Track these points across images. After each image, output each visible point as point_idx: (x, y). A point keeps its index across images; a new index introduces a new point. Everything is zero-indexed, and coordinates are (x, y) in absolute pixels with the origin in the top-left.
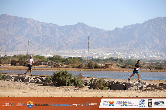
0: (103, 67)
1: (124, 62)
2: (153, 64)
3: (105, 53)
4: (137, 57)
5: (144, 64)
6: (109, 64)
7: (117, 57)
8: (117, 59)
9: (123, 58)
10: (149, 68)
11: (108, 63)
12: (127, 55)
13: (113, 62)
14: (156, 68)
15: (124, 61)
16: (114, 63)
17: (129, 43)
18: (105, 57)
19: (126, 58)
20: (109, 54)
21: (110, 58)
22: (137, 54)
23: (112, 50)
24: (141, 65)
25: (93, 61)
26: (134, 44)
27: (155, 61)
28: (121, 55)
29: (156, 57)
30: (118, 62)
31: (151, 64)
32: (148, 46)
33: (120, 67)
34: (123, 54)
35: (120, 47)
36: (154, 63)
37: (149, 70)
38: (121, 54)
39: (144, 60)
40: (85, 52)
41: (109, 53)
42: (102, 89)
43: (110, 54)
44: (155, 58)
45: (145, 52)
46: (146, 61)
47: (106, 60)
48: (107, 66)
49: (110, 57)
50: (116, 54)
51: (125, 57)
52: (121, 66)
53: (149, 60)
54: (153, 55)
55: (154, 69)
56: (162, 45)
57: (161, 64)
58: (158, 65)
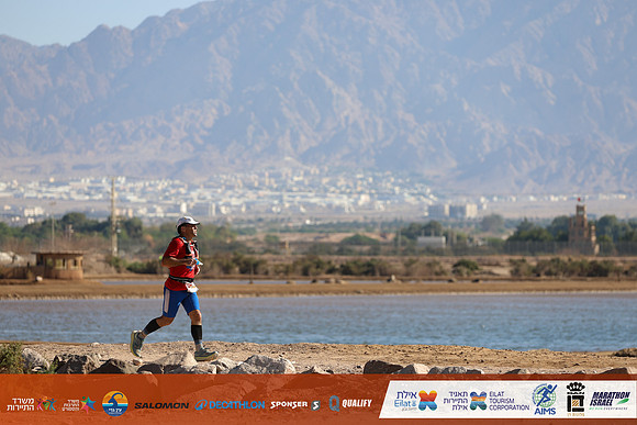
0: (21, 274)
1: (149, 238)
2: (327, 248)
3: (32, 189)
4: (228, 205)
5: (274, 245)
6: (59, 255)
7: (105, 207)
8: (108, 223)
9: (142, 211)
10: (305, 273)
11: (55, 244)
12: (166, 198)
13: (85, 239)
14: (346, 271)
15: (152, 231)
16: (91, 244)
17: (178, 119)
18: (34, 213)
19: (160, 212)
20: (61, 189)
21: (66, 218)
22: (231, 187)
23: (75, 168)
24: (257, 257)
26: (209, 123)
27: (339, 227)
28: (132, 198)
29: (345, 201)
30: (115, 238)
31: (316, 248)
32: (295, 138)
33: (130, 269)
34: (143, 193)
35: (123, 148)
36: (336, 238)
37: (305, 283)
38: (132, 190)
39: (275, 221)
41: (57, 184)
43: (66, 189)
44: (340, 209)
45: (277, 176)
46: (287, 230)
47: (40, 230)
48: (46, 266)
49: (62, 210)
50: (99, 190)
51: (154, 211)
52: (131, 261)
53: (305, 225)
54: (326, 190)
55: (332, 278)
56: (380, 129)
57: (375, 247)
58: (361, 253)
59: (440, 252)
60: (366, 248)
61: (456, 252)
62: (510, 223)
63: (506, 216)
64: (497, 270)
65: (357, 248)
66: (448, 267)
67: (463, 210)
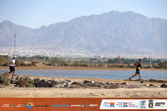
0: (29, 65)
1: (50, 60)
2: (78, 62)
3: (31, 51)
4: (62, 55)
5: (70, 61)
6: (35, 62)
7: (43, 55)
8: (43, 57)
9: (49, 55)
10: (75, 66)
11: (35, 60)
12: (53, 53)
13: (40, 60)
14: (81, 66)
17: (55, 41)
18: (31, 55)
19: (52, 56)
21: (36, 56)
22: (63, 52)
23: (38, 48)
24: (67, 63)
25: (19, 59)
26: (60, 42)
29: (81, 55)
30: (44, 60)
31: (76, 62)
32: (73, 44)
33: (46, 65)
34: (49, 53)
35: (46, 45)
36: (80, 60)
37: (74, 68)
38: (47, 52)
39: (70, 57)
40: (11, 50)
41: (35, 51)
42: (28, 87)
43: (37, 52)
45: (70, 50)
46: (72, 59)
47: (32, 58)
48: (33, 64)
50: (42, 52)
52: (47, 63)
53: (75, 58)
54: (78, 53)
55: (79, 67)
56: (87, 43)
57: (86, 62)
58: (84, 63)
59: (96, 63)
60: (84, 62)
61: (99, 63)
62: (108, 59)
63: (107, 57)
64: (105, 66)
65: (83, 62)
66: (98, 65)
67: (100, 56)
